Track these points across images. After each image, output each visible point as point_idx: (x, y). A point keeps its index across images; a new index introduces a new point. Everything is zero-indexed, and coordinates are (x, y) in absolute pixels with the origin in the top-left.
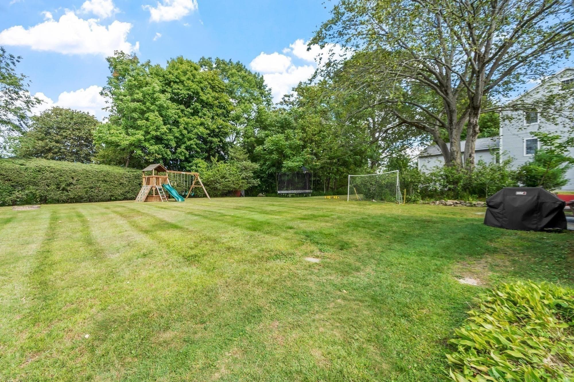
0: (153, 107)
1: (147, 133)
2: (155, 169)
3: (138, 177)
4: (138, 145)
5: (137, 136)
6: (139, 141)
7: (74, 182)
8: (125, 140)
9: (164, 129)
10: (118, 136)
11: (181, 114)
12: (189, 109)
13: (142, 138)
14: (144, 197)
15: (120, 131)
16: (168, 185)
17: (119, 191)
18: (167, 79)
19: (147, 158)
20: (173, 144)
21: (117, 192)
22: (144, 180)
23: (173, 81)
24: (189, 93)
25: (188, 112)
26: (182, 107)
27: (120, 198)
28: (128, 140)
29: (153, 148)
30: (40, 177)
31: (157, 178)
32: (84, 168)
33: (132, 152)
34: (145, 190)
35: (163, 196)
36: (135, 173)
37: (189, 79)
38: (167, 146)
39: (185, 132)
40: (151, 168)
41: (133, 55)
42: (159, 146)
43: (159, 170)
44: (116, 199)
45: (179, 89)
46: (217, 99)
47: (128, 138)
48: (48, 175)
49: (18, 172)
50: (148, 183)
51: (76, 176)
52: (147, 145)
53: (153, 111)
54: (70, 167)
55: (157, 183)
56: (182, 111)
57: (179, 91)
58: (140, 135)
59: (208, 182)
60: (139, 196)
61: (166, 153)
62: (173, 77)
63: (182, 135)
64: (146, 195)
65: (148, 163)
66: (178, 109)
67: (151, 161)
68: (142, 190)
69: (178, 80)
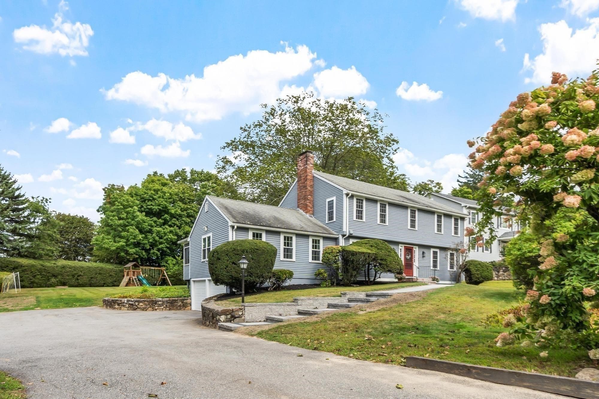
0: (133, 222)
1: (128, 240)
2: (133, 266)
3: (122, 271)
4: (121, 249)
5: (121, 243)
6: (123, 246)
7: (82, 274)
8: (113, 245)
9: (140, 237)
10: (109, 244)
11: (153, 224)
12: (160, 220)
13: (124, 244)
14: (125, 284)
15: (110, 240)
16: (141, 276)
17: (109, 280)
18: (143, 198)
19: (128, 257)
20: (148, 247)
21: (108, 281)
22: (125, 273)
23: (148, 199)
24: (160, 208)
25: (160, 222)
26: (155, 219)
27: (110, 285)
28: (115, 246)
29: (132, 251)
30: (64, 271)
31: (134, 272)
32: (88, 265)
33: (119, 253)
34: (125, 280)
35: (137, 283)
36: (120, 268)
37: (159, 197)
38: (143, 249)
39: (157, 238)
40: (130, 265)
41: (121, 186)
42: (136, 249)
43: (135, 266)
44: (108, 286)
45: (152, 205)
46: (186, 210)
47: (116, 244)
48: (68, 269)
49: (53, 268)
50: (128, 275)
51: (83, 270)
52: (128, 249)
53: (132, 225)
54: (79, 265)
55: (134, 275)
56: (155, 222)
57: (152, 206)
58: (122, 243)
59: (174, 274)
60: (122, 283)
61: (142, 254)
62: (148, 197)
63: (154, 240)
64: (126, 283)
65: (129, 261)
66: (151, 221)
67: (131, 259)
68: (124, 280)
69: (151, 198)
